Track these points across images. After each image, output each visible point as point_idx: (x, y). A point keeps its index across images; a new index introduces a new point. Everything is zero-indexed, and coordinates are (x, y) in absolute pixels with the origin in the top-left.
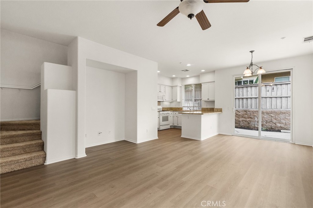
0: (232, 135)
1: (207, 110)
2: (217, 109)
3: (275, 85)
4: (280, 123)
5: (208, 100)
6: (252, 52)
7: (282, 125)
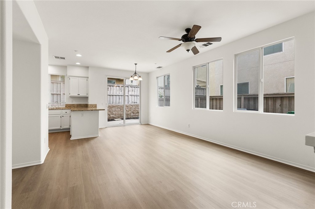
0: (106, 128)
1: (73, 106)
2: (92, 105)
3: (109, 86)
4: (112, 115)
5: (79, 96)
6: (136, 64)
7: (114, 116)
